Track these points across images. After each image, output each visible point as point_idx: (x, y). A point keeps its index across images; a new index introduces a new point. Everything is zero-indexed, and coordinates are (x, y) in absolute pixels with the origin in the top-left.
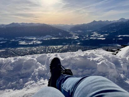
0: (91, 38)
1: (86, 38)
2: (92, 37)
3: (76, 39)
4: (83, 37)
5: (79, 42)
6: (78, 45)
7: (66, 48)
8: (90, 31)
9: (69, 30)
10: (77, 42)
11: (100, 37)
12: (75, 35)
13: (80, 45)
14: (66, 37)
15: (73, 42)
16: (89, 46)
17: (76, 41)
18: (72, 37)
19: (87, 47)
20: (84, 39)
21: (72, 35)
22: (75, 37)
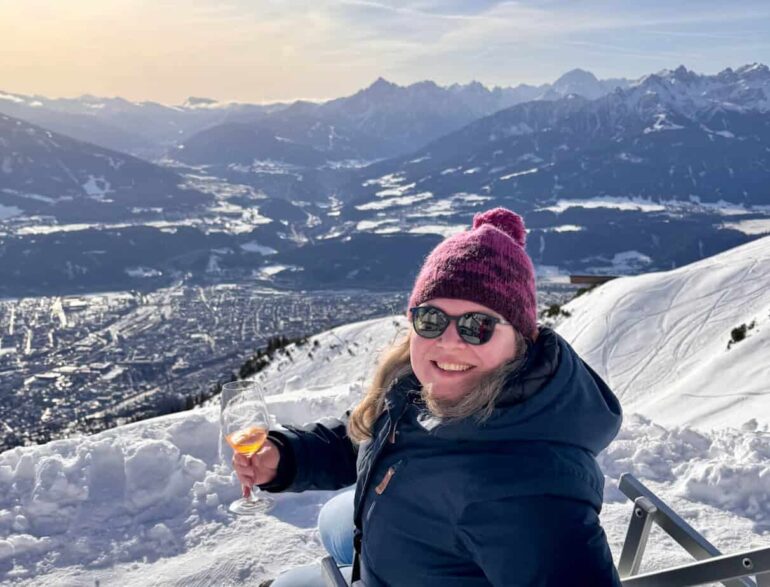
0: (363, 225)
1: (324, 229)
2: (370, 215)
3: (245, 237)
4: (298, 216)
5: (274, 261)
6: (265, 284)
7: (167, 311)
8: (355, 165)
9: (174, 153)
10: (257, 261)
11: (428, 220)
12: (233, 200)
13: (279, 281)
14: (155, 217)
15: (224, 262)
16: (354, 292)
17: (251, 247)
18: (212, 216)
19: (337, 294)
20: (310, 232)
21: (210, 199)
22: (238, 216)
